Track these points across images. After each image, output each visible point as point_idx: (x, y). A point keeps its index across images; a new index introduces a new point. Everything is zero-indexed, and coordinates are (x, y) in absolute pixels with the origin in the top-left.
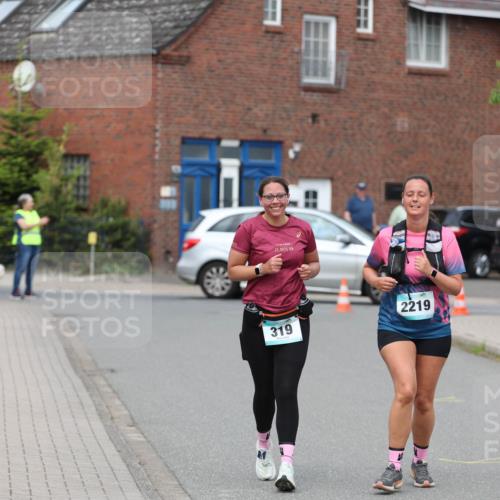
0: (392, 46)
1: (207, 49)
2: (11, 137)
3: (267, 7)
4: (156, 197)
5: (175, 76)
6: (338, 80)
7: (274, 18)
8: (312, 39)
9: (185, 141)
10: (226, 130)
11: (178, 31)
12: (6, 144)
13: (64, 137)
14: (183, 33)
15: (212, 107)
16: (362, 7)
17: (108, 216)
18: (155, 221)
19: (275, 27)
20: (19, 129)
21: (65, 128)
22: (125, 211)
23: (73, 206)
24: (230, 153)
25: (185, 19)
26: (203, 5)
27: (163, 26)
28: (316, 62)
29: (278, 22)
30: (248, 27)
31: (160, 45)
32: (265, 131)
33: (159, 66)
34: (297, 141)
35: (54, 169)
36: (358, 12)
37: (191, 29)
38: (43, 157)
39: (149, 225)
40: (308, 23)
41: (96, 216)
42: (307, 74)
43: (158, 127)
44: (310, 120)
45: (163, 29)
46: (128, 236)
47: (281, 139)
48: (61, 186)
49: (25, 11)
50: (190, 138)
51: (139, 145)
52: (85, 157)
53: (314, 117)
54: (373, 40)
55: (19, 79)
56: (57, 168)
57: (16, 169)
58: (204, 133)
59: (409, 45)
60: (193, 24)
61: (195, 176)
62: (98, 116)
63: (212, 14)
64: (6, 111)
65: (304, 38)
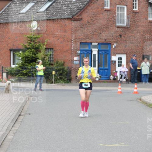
0: (144, 14)
1: (87, 16)
2: (30, 43)
3: (106, 3)
4: (73, 60)
5: (78, 24)
6: (127, 24)
7: (108, 7)
8: (119, 12)
9: (81, 43)
10: (93, 40)
11: (78, 11)
12: (29, 45)
13: (45, 43)
14: (80, 11)
15: (89, 33)
16: (135, 3)
17: (58, 66)
18: (72, 67)
19: (108, 9)
20: (33, 41)
21: (46, 40)
22: (63, 65)
23: (48, 63)
24: (95, 47)
25: (80, 7)
26: (86, 3)
27: (74, 9)
28: (121, 19)
29: (109, 8)
30: (100, 9)
31: (73, 15)
32: (105, 40)
33: (73, 21)
34: (115, 43)
35: (42, 52)
36: (133, 4)
37: (82, 10)
38: (39, 49)
39: (71, 68)
40: (118, 8)
41: (55, 66)
42: (118, 23)
43: (73, 40)
44: (119, 37)
45: (74, 11)
46: (64, 72)
47: (111, 42)
48: (44, 57)
49: (35, 6)
50: (83, 43)
51: (67, 45)
52: (52, 49)
53: (120, 36)
54: (138, 12)
55: (32, 26)
56: (43, 52)
57: (32, 53)
58: (87, 41)
59: (149, 13)
60: (83, 9)
61: (84, 54)
62: (55, 37)
63: (88, 5)
64: (29, 36)
65: (117, 12)
